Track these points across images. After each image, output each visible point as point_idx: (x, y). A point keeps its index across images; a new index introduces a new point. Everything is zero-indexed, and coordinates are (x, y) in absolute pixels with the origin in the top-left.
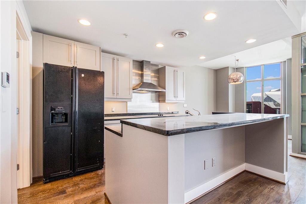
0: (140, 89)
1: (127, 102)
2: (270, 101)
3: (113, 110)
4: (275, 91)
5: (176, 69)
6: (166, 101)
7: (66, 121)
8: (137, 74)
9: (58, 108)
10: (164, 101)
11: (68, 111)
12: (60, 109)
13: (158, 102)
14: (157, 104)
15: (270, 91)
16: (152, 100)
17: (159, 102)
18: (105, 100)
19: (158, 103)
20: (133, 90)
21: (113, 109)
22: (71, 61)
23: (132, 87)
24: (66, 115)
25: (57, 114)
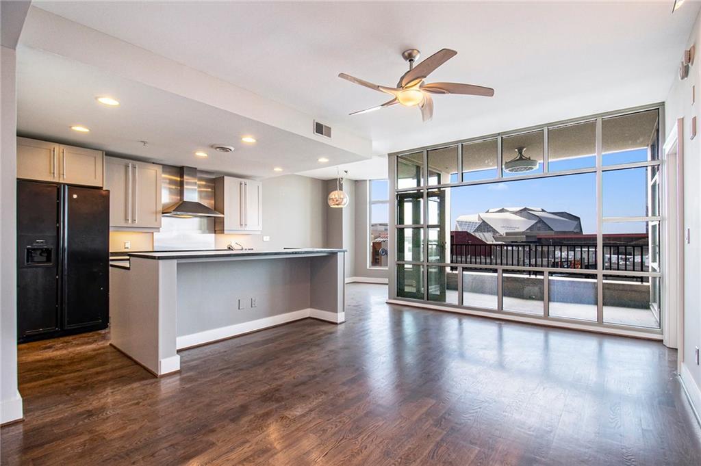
0: (175, 213)
1: (153, 233)
2: (488, 232)
3: (126, 246)
4: (496, 212)
5: (243, 180)
6: (225, 232)
7: (49, 260)
8: (172, 182)
9: (38, 242)
10: (222, 231)
11: (51, 246)
12: (40, 243)
13: (212, 233)
14: (211, 237)
15: (488, 212)
16: (201, 229)
17: (215, 233)
18: (111, 229)
19: (214, 235)
20: (163, 213)
21: (127, 244)
22: (54, 173)
23: (160, 208)
24: (48, 251)
25: (34, 249)
